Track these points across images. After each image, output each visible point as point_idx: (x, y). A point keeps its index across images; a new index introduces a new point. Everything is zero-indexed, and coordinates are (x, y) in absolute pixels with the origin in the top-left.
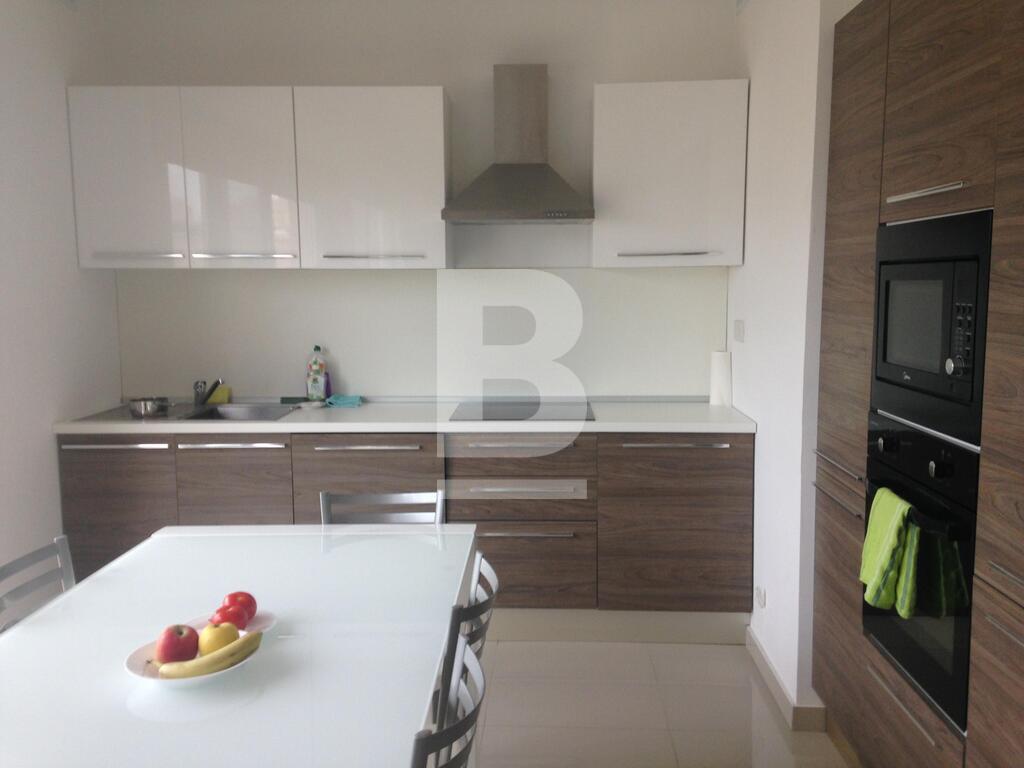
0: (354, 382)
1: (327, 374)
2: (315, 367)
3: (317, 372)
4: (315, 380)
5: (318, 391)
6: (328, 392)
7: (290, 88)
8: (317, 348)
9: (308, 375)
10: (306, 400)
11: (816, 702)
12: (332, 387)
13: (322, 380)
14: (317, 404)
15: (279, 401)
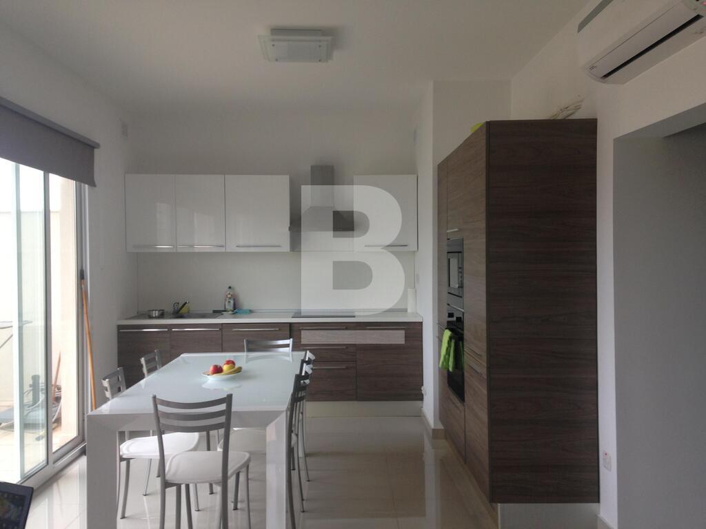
0: (246, 303)
1: (234, 299)
2: (229, 296)
3: (230, 298)
4: (229, 302)
5: (230, 307)
6: (235, 307)
7: (223, 176)
8: (230, 288)
9: (226, 300)
10: (225, 311)
11: (441, 427)
12: (236, 306)
13: (232, 302)
14: (230, 312)
15: (211, 312)
